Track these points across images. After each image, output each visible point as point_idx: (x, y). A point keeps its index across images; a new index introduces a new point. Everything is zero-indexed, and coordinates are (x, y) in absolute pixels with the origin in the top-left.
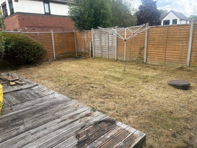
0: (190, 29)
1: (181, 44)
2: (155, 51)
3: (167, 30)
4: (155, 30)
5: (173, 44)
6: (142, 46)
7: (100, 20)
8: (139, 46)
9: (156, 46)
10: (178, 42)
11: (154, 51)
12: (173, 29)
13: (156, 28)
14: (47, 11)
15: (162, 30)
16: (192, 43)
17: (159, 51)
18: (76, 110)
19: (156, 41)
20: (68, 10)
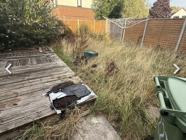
0: (184, 23)
1: (173, 36)
2: (151, 40)
3: (163, 22)
4: (153, 22)
5: (166, 35)
6: (141, 35)
7: (114, 13)
8: (139, 35)
9: (152, 36)
10: (170, 33)
11: (149, 39)
12: (169, 22)
13: (155, 21)
14: (79, 5)
15: (159, 22)
16: (183, 35)
17: (153, 40)
18: (65, 73)
19: (153, 32)
20: (92, 3)
